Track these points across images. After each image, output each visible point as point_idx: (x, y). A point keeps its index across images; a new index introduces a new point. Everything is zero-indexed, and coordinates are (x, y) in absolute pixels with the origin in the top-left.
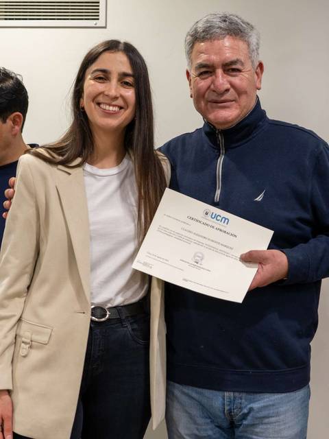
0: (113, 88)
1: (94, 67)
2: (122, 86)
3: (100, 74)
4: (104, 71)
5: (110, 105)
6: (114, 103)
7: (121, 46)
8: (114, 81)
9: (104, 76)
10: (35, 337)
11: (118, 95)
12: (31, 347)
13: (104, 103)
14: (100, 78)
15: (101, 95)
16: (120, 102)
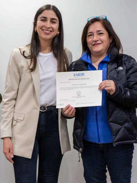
0: (48, 24)
1: (41, 16)
2: (52, 23)
3: (43, 19)
4: (45, 18)
5: (47, 31)
6: (49, 30)
7: (51, 7)
8: (49, 21)
9: (45, 19)
10: (19, 118)
11: (50, 27)
12: (17, 122)
13: (45, 30)
14: (43, 20)
15: (44, 27)
16: (51, 29)
